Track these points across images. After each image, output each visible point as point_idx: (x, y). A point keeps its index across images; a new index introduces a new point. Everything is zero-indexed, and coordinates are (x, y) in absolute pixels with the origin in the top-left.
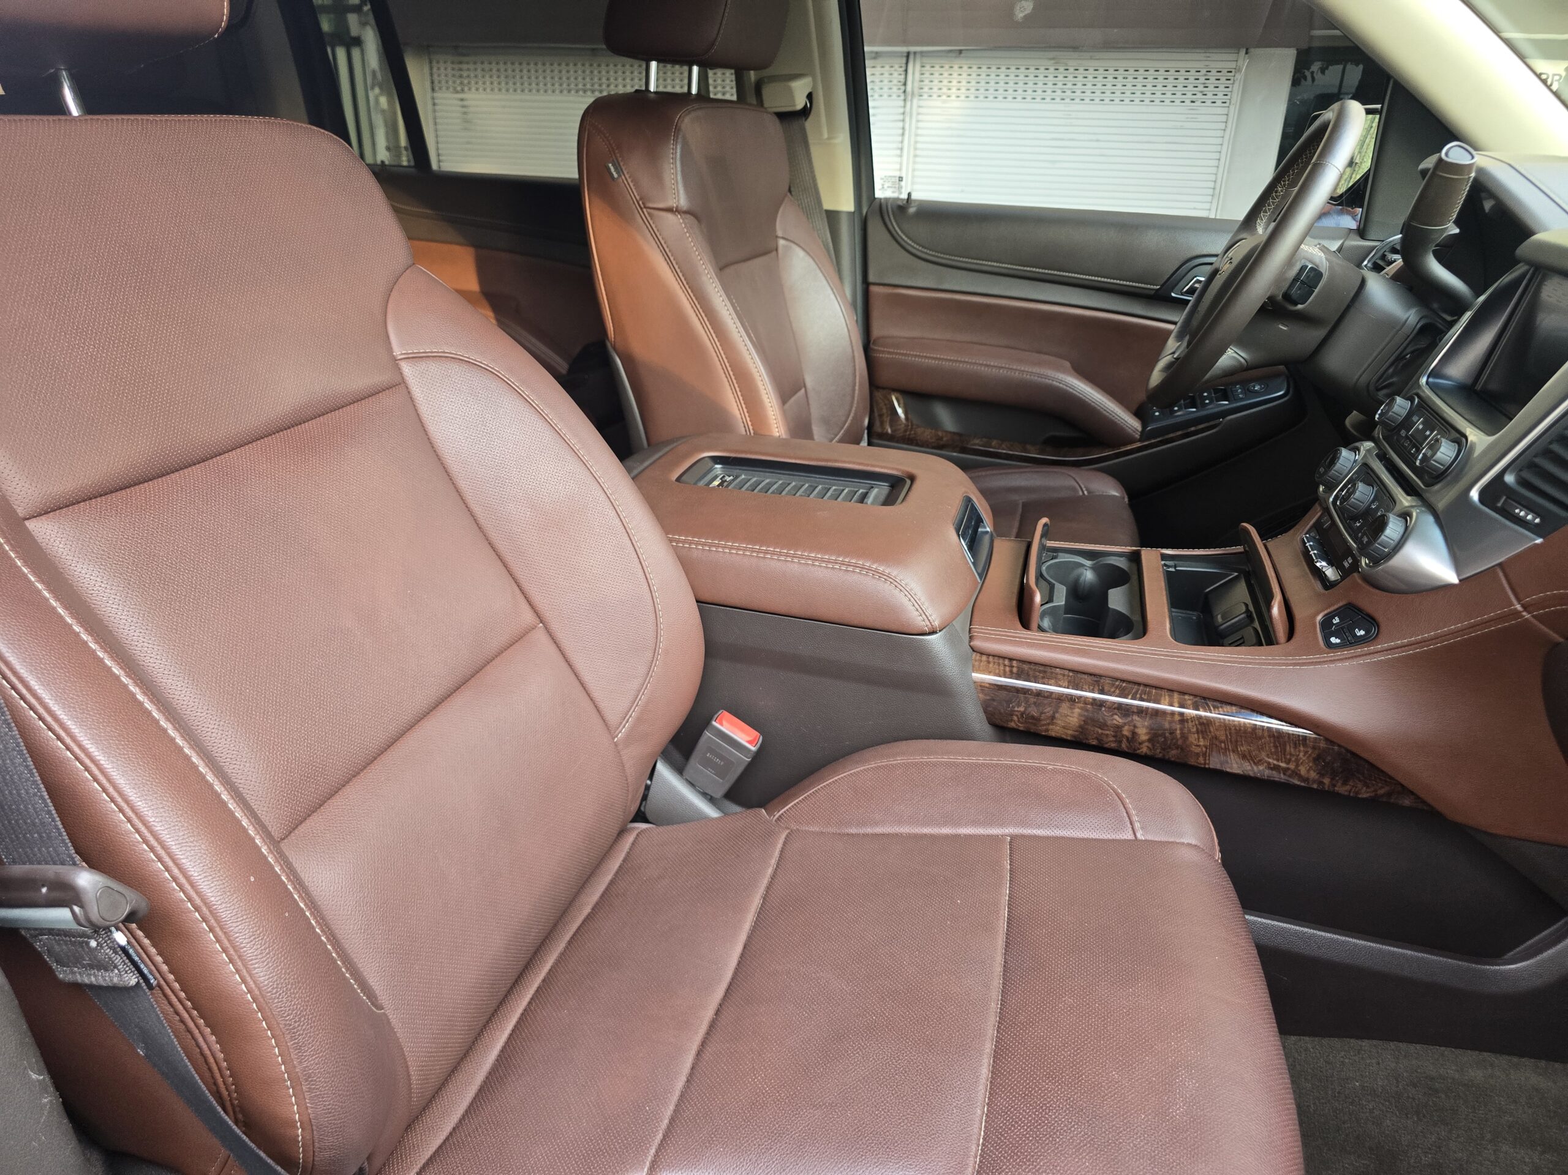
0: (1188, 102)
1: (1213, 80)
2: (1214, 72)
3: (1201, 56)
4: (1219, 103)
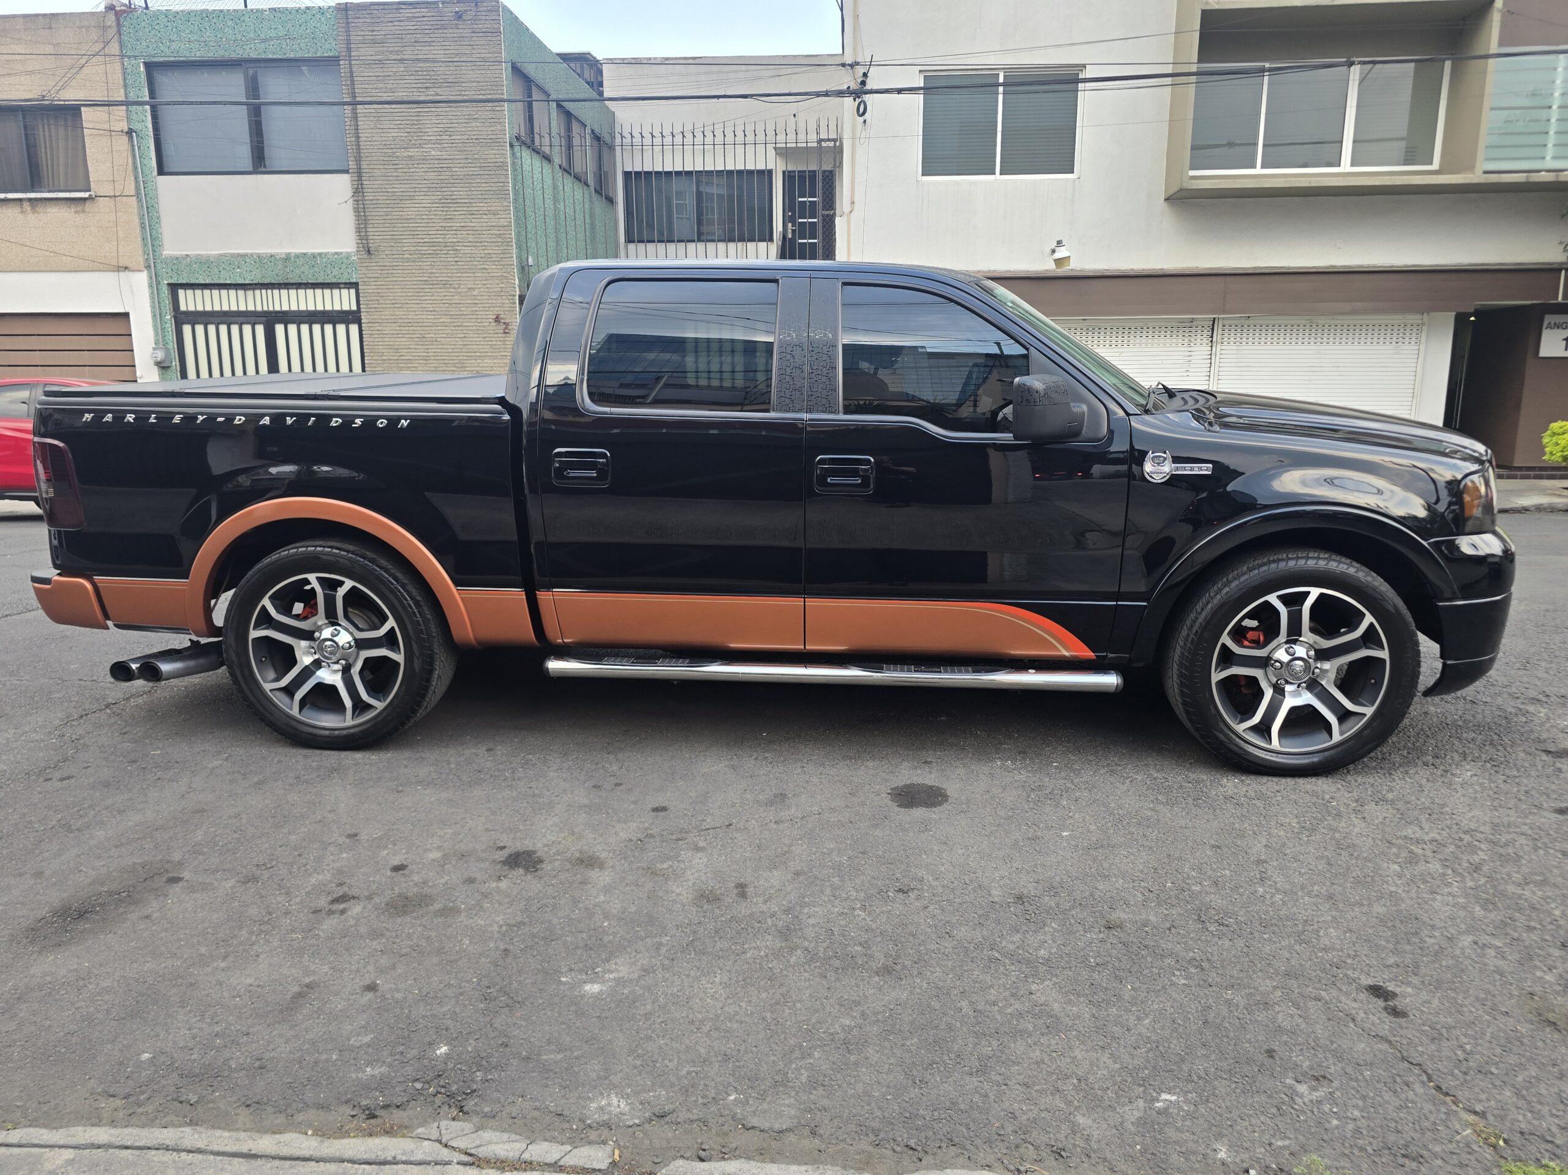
0: (1394, 343)
1: (1408, 330)
2: (1409, 326)
3: (1401, 317)
4: (1413, 343)
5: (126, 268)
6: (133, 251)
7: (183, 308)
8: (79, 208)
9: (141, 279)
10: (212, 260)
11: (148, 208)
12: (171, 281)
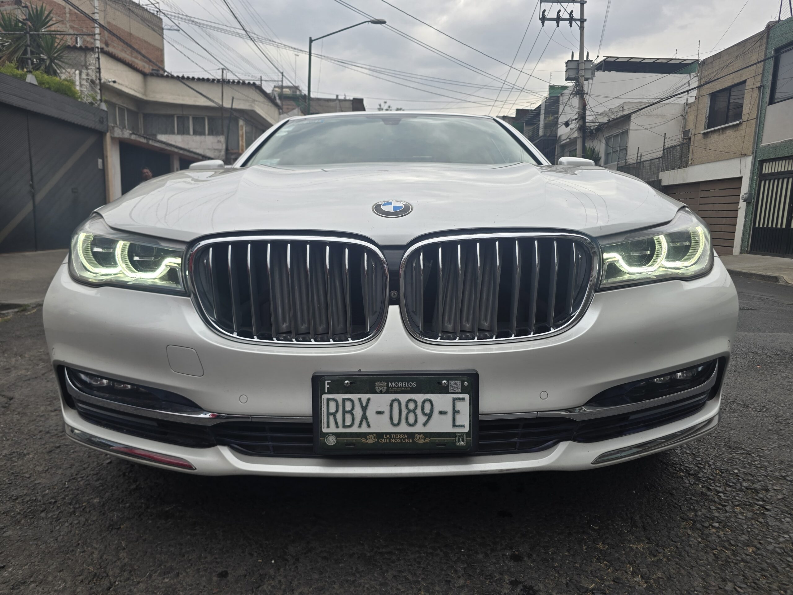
5: (745, 155)
6: (749, 146)
7: (763, 172)
8: (736, 129)
9: (750, 160)
10: (778, 145)
11: (759, 123)
12: (760, 159)
